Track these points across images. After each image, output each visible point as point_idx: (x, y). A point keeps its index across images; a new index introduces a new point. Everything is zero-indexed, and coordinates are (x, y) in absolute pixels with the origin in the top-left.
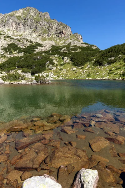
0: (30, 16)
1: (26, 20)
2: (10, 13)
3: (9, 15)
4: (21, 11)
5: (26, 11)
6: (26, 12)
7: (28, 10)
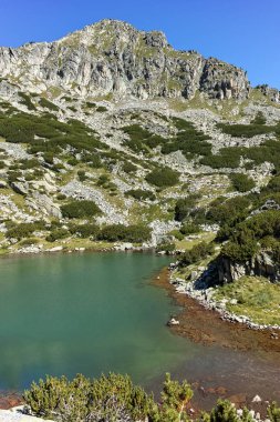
0: (122, 44)
1: (112, 56)
2: (64, 39)
3: (65, 43)
4: (90, 31)
5: (103, 31)
6: (104, 34)
7: (108, 28)
